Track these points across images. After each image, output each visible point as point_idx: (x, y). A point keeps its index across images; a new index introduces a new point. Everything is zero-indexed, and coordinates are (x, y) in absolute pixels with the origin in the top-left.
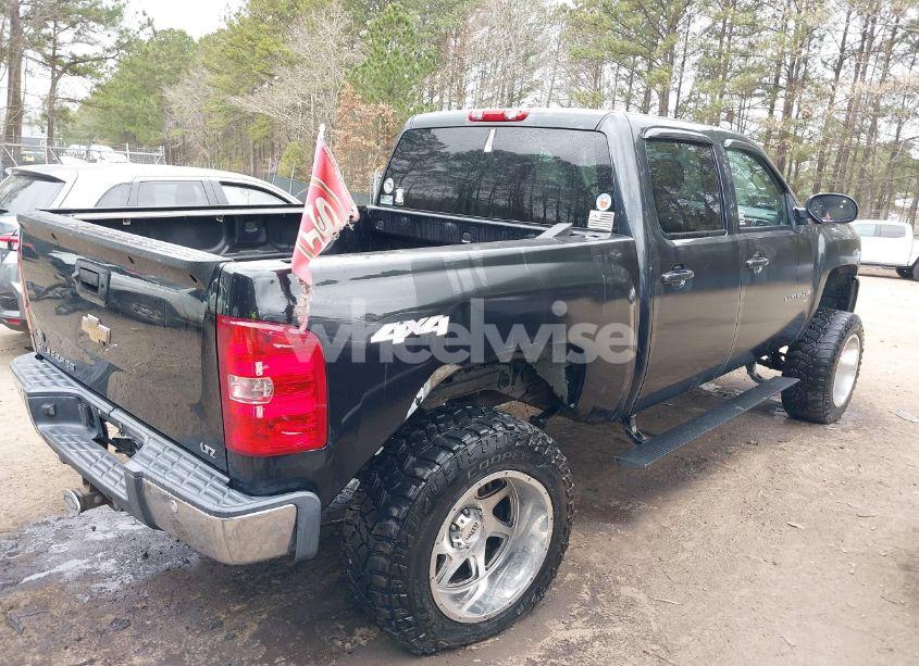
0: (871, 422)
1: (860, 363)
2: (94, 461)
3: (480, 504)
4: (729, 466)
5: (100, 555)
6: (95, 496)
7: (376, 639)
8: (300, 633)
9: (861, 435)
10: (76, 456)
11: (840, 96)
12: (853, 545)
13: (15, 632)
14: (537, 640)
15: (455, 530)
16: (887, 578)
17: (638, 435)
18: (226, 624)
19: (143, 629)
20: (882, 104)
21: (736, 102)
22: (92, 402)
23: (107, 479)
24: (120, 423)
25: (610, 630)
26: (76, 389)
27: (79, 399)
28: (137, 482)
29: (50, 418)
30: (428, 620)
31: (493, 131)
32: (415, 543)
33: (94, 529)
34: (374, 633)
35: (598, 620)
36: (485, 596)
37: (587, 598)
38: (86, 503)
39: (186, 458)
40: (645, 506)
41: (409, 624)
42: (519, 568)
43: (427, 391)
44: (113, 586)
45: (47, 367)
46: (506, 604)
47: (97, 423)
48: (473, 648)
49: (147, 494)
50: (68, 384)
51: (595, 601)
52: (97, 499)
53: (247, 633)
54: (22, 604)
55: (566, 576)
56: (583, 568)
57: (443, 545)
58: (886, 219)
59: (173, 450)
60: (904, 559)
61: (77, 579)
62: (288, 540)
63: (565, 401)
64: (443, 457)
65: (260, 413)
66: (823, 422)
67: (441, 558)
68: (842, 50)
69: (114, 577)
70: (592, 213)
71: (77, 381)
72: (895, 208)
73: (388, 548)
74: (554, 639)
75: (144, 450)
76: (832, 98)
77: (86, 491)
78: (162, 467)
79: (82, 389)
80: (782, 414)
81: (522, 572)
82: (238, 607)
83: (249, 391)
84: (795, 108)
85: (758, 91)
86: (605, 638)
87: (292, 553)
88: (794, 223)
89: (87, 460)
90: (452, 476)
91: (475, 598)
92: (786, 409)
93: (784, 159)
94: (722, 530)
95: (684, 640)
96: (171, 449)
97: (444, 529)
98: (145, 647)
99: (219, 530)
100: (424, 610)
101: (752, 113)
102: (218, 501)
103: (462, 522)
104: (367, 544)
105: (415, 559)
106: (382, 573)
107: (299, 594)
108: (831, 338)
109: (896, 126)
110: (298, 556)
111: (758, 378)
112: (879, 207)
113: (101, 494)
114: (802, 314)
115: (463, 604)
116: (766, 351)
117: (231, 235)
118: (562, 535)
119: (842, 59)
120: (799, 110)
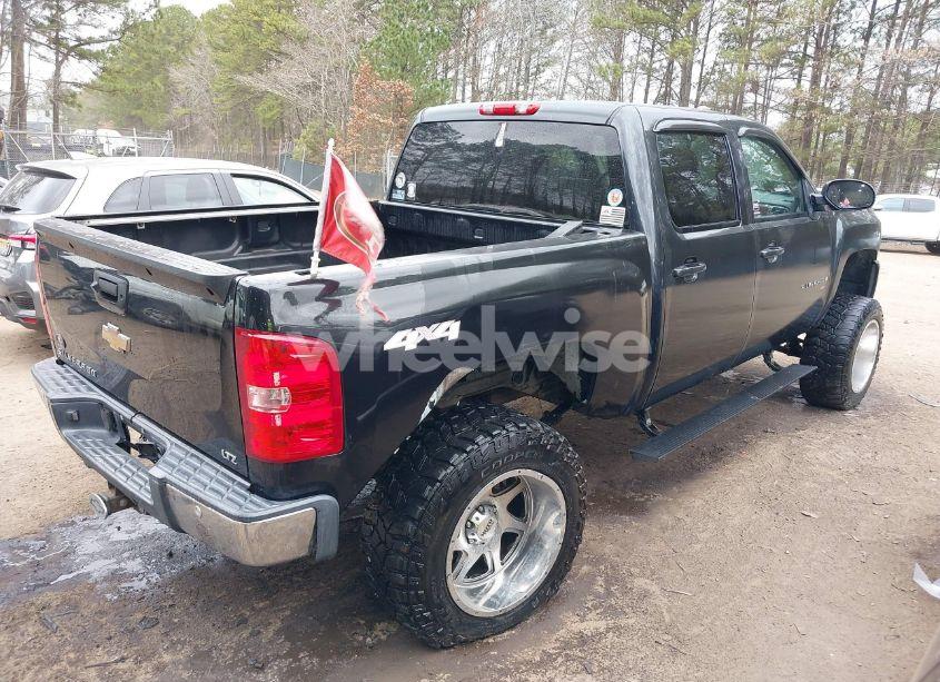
0: (891, 407)
1: (879, 348)
2: (118, 466)
3: (495, 501)
4: (745, 455)
5: (126, 555)
6: (121, 500)
7: (396, 634)
8: (322, 628)
9: (878, 421)
10: (101, 460)
11: (869, 64)
12: (866, 534)
13: (49, 632)
14: (551, 632)
15: (470, 527)
16: (898, 566)
17: (652, 427)
18: (251, 621)
19: (171, 628)
20: (913, 72)
21: (763, 73)
22: (115, 407)
23: (132, 484)
24: (142, 428)
25: (623, 622)
26: (97, 395)
27: (101, 404)
28: (161, 488)
29: (73, 423)
30: (445, 615)
31: (504, 125)
32: (431, 542)
33: (119, 528)
34: (393, 629)
35: (613, 611)
36: (501, 590)
37: (601, 590)
38: (113, 507)
39: (207, 464)
40: (660, 497)
41: (427, 620)
42: (534, 563)
43: (440, 395)
44: (139, 585)
45: (69, 372)
46: (521, 598)
47: (119, 428)
48: (491, 640)
49: (171, 500)
50: (90, 389)
51: (609, 594)
52: (122, 502)
53: (272, 629)
54: (54, 604)
55: (581, 568)
56: (597, 561)
57: (460, 542)
58: (916, 193)
59: (195, 456)
60: (917, 547)
61: (105, 579)
62: (308, 541)
63: (578, 397)
64: (456, 458)
65: (279, 422)
66: (841, 409)
67: (457, 554)
68: (872, 15)
69: (140, 577)
70: (604, 208)
71: (98, 386)
72: (926, 180)
73: (405, 547)
74: (569, 631)
75: (167, 457)
76: (861, 66)
77: (112, 495)
78: (185, 473)
79: (104, 394)
80: (800, 402)
81: (537, 567)
82: (261, 605)
83: (267, 400)
84: (823, 77)
85: (785, 61)
86: (617, 629)
87: (312, 554)
88: (811, 210)
89: (113, 466)
90: (466, 476)
91: (491, 592)
92: (804, 396)
93: (810, 132)
94: (736, 521)
95: (696, 630)
96: (192, 455)
97: (460, 527)
98: (173, 644)
99: (242, 532)
100: (440, 606)
101: (778, 84)
102: (241, 506)
103: (477, 519)
104: (385, 543)
105: (433, 557)
106: (401, 572)
107: (321, 590)
108: (850, 324)
109: (928, 94)
110: (318, 557)
111: (775, 367)
112: (909, 179)
113: (125, 497)
114: (820, 300)
115: (480, 599)
116: (784, 339)
117: (244, 235)
118: (574, 530)
119: (871, 26)
120: (827, 80)
